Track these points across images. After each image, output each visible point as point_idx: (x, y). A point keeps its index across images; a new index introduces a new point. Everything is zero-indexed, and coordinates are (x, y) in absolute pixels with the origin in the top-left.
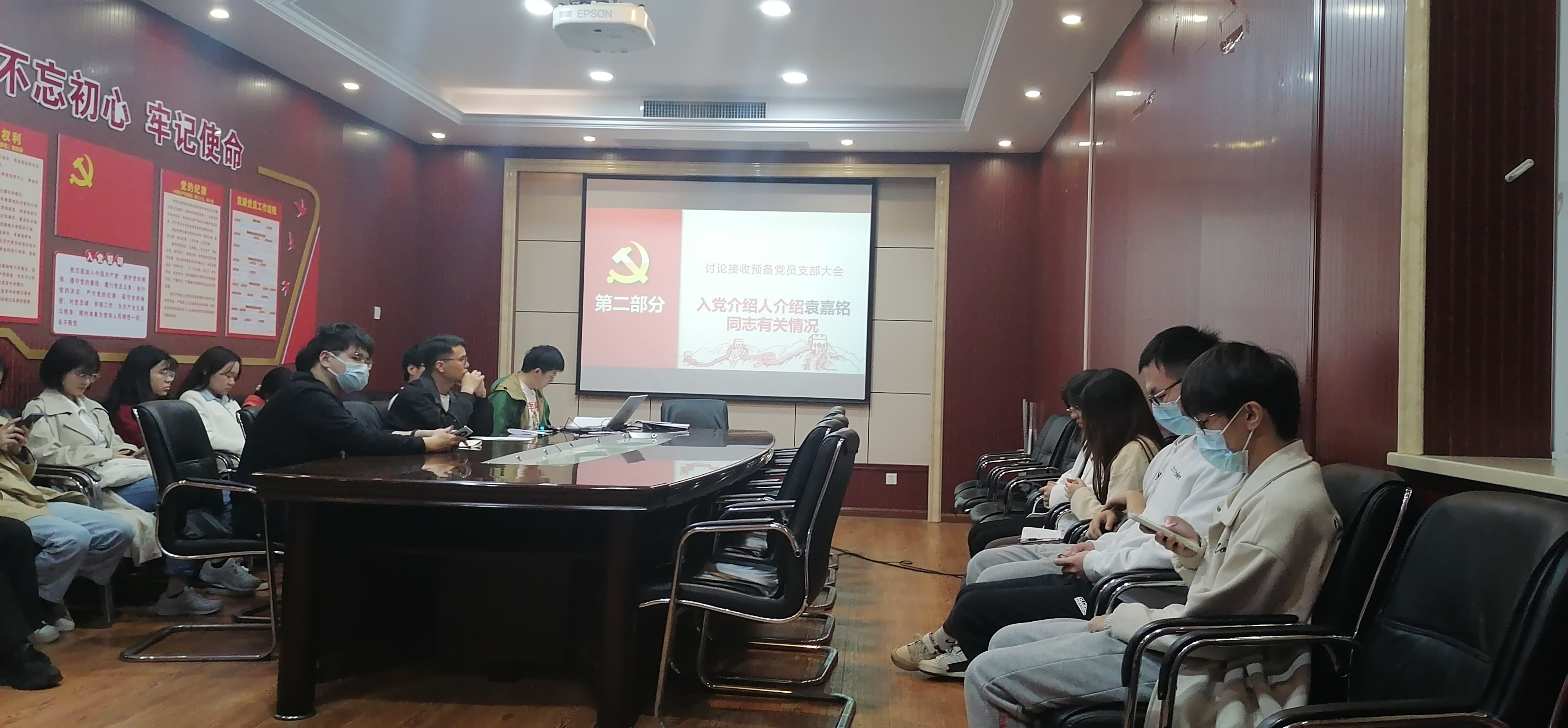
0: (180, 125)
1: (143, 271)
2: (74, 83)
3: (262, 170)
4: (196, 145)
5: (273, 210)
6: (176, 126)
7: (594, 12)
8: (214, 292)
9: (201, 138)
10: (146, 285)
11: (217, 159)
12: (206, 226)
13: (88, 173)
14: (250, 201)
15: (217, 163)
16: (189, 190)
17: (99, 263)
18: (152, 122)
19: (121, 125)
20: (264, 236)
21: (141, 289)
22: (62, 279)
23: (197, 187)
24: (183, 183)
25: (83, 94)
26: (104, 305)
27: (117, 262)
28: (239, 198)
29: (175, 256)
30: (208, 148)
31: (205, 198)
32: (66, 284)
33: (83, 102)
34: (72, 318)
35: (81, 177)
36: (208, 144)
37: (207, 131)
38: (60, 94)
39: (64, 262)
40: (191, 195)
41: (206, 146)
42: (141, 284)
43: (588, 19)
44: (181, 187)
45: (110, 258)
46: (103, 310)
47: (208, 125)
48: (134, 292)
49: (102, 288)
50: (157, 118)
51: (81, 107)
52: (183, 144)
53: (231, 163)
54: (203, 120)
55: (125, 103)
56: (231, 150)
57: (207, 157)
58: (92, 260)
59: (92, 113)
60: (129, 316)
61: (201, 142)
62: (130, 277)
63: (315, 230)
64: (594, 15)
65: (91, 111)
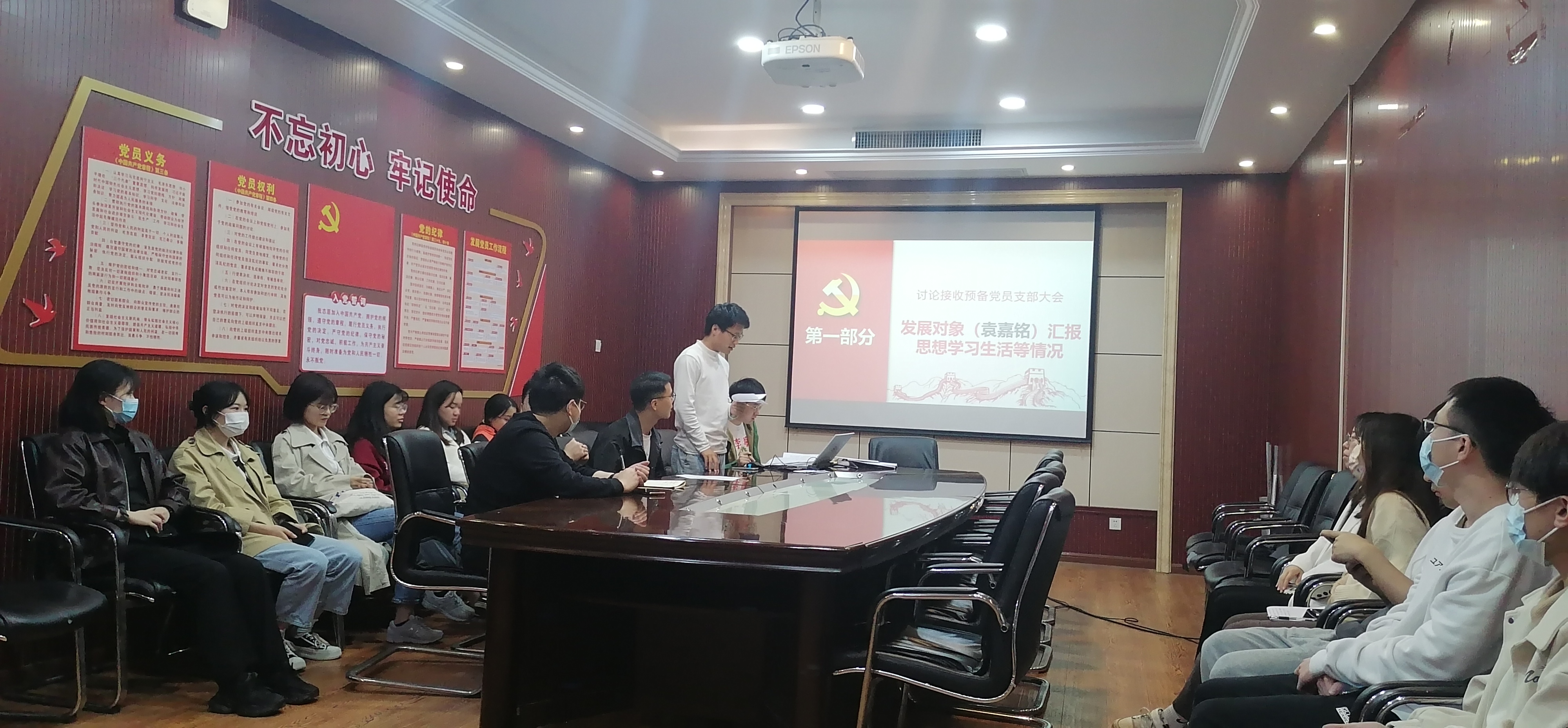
0: (419, 172)
1: (384, 311)
2: (323, 136)
3: (493, 212)
4: (433, 190)
5: (503, 249)
6: (415, 173)
7: (802, 47)
8: (448, 329)
9: (438, 184)
10: (386, 323)
11: (452, 202)
12: (442, 267)
13: (335, 220)
14: (482, 242)
15: (453, 207)
16: (426, 233)
17: (344, 304)
18: (394, 170)
19: (365, 174)
20: (495, 275)
21: (381, 327)
22: (310, 319)
23: (434, 230)
24: (422, 227)
25: (331, 145)
26: (348, 343)
27: (360, 302)
28: (473, 239)
29: (413, 295)
30: (445, 193)
31: (441, 241)
32: (314, 324)
33: (331, 152)
34: (319, 356)
35: (328, 224)
36: (444, 189)
37: (444, 177)
38: (310, 146)
39: (312, 304)
40: (428, 238)
41: (443, 191)
42: (382, 323)
43: (796, 55)
44: (419, 230)
45: (354, 298)
46: (347, 348)
47: (445, 171)
48: (375, 331)
49: (346, 328)
50: (398, 166)
51: (330, 158)
52: (421, 190)
53: (465, 206)
54: (441, 166)
55: (369, 153)
56: (465, 194)
57: (444, 201)
58: (337, 301)
59: (339, 163)
60: (370, 353)
61: (439, 187)
62: (372, 316)
63: (541, 268)
64: (802, 51)
65: (338, 161)
